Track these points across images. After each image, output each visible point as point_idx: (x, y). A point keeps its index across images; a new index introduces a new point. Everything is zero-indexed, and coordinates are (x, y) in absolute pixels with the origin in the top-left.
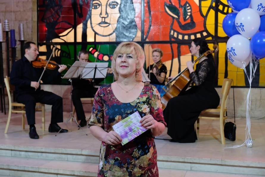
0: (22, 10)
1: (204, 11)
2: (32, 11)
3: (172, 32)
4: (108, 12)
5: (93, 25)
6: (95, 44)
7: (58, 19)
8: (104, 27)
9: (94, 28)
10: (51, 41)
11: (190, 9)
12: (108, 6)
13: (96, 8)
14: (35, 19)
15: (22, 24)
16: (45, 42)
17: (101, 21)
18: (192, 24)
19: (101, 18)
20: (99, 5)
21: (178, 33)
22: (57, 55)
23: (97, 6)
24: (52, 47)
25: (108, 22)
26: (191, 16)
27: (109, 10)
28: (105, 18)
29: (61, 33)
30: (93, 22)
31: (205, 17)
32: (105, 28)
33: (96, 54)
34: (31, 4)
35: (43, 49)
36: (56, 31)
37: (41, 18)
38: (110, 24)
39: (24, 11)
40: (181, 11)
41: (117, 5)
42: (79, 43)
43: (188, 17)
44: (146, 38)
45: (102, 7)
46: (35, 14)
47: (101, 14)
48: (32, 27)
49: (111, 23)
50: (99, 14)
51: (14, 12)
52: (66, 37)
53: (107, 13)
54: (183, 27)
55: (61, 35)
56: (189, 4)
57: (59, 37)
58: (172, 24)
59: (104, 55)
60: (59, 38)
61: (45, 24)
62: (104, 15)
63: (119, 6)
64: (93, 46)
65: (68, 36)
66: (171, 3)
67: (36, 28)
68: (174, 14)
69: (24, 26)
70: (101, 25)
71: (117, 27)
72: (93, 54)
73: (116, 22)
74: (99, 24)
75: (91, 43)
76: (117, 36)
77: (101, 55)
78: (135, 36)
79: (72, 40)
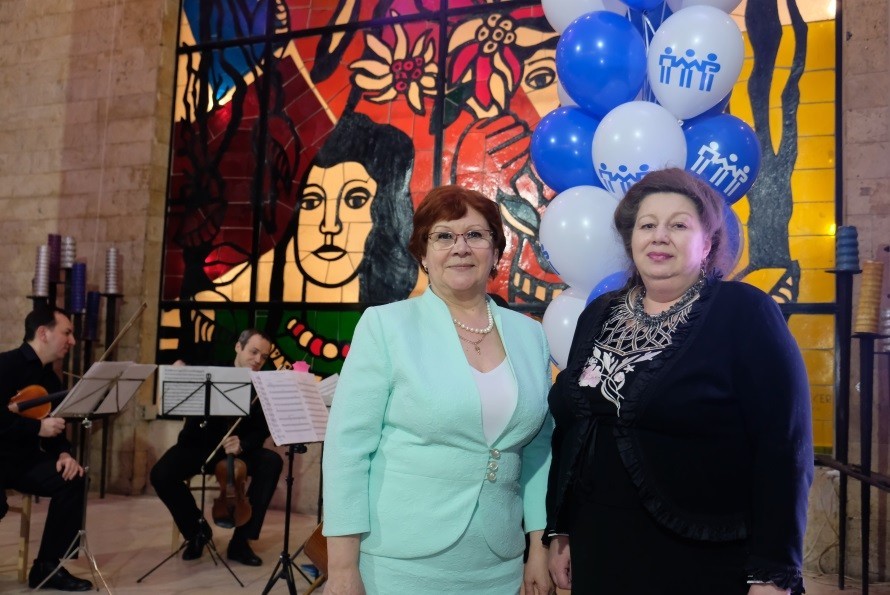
0: (124, 213)
2: (149, 215)
3: (517, 277)
4: (342, 218)
5: (301, 256)
6: (303, 309)
7: (214, 237)
8: (330, 260)
9: (303, 264)
10: (191, 299)
12: (343, 202)
13: (311, 206)
14: (158, 236)
15: (112, 250)
16: (178, 299)
17: (321, 244)
19: (323, 236)
20: (320, 199)
21: (535, 282)
22: (204, 338)
23: (313, 200)
24: (193, 313)
25: (342, 246)
27: (347, 213)
28: (333, 234)
29: (218, 275)
30: (300, 247)
32: (332, 263)
33: (305, 338)
34: (148, 196)
35: (172, 319)
36: (207, 269)
37: (172, 236)
38: (345, 252)
39: (129, 215)
41: (367, 199)
42: (263, 305)
45: (328, 202)
46: (159, 224)
47: (323, 223)
48: (145, 257)
49: (347, 250)
50: (319, 223)
51: (102, 217)
52: (229, 287)
53: (338, 222)
55: (218, 281)
57: (212, 287)
58: (517, 254)
59: (326, 342)
60: (214, 291)
61: (182, 251)
62: (331, 226)
63: (371, 200)
64: (298, 314)
65: (235, 285)
66: (516, 191)
67: (159, 260)
68: (525, 223)
69: (127, 255)
70: (322, 254)
71: (364, 261)
72: (297, 338)
73: (362, 248)
74: (315, 253)
75: (292, 306)
76: (362, 286)
77: (319, 342)
78: (413, 287)
79: (245, 297)
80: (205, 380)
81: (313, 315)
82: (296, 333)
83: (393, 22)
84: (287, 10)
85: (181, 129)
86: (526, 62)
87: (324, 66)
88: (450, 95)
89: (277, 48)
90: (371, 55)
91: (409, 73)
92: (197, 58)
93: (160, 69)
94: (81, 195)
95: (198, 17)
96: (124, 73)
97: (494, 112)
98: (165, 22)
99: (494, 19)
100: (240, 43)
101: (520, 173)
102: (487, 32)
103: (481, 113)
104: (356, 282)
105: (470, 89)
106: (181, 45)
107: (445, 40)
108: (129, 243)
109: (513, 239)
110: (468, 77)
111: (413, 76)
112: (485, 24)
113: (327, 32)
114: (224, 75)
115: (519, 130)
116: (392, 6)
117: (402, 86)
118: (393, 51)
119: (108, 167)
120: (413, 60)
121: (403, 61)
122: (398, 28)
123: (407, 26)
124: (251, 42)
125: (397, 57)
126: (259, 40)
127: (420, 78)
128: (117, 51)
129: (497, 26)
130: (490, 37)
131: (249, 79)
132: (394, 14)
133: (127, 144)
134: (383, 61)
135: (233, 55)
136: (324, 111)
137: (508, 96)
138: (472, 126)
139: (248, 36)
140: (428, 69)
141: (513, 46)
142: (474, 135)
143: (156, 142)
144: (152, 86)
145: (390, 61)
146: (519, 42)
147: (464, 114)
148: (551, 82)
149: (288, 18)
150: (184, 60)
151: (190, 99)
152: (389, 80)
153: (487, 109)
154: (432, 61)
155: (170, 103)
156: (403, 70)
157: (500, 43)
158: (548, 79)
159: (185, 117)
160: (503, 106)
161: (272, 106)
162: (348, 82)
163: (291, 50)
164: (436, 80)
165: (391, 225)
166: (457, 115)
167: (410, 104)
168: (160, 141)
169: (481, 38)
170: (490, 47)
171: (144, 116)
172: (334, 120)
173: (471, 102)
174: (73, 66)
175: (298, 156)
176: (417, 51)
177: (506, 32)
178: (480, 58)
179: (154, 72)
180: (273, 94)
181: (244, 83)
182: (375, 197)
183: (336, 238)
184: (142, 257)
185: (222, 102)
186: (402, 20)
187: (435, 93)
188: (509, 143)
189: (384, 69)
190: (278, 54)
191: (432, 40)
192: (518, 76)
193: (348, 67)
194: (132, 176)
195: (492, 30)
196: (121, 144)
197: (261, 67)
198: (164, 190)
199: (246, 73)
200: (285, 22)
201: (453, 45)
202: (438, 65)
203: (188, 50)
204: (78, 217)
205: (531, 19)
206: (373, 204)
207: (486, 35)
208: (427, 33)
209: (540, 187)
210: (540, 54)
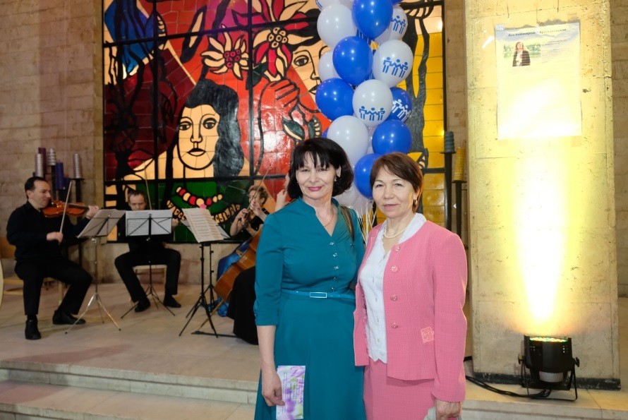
0: (80, 135)
2: (95, 136)
4: (202, 134)
5: (181, 154)
6: (184, 182)
7: (132, 146)
8: (197, 156)
9: (183, 159)
10: (122, 179)
11: (319, 126)
12: (202, 125)
13: (185, 128)
14: (100, 147)
15: (76, 155)
16: (114, 180)
17: (192, 148)
19: (193, 144)
20: (190, 124)
23: (186, 125)
24: (124, 187)
25: (203, 148)
26: (320, 137)
27: (204, 131)
28: (198, 143)
29: (137, 166)
30: (181, 150)
32: (198, 158)
33: (186, 197)
34: (93, 126)
35: (112, 190)
36: (129, 163)
37: (108, 146)
38: (205, 152)
39: (83, 136)
40: (307, 129)
41: (215, 124)
44: (257, 171)
45: (194, 126)
46: (100, 140)
47: (192, 137)
48: (94, 158)
49: (206, 150)
50: (190, 136)
51: (68, 137)
52: (143, 172)
53: (200, 136)
55: (136, 169)
56: (317, 119)
57: (133, 173)
59: (197, 198)
60: (134, 174)
61: (114, 154)
62: (196, 138)
63: (217, 124)
64: (182, 184)
65: (146, 171)
66: (291, 118)
67: (102, 159)
68: (297, 134)
69: (83, 157)
70: (193, 153)
71: (215, 156)
72: (182, 197)
73: (214, 149)
74: (189, 153)
75: (178, 180)
76: (215, 169)
77: (194, 198)
78: (242, 168)
79: (152, 177)
80: (148, 217)
81: (189, 185)
82: (181, 194)
83: (223, 31)
84: (164, 24)
85: (108, 89)
86: (294, 52)
87: (187, 54)
88: (255, 70)
89: (160, 44)
90: (212, 49)
91: (233, 58)
92: (115, 50)
93: (94, 56)
94: (52, 126)
95: (113, 27)
96: (73, 58)
97: (278, 78)
98: (95, 30)
99: (276, 30)
100: (140, 41)
101: (293, 109)
102: (273, 37)
103: (272, 79)
104: (211, 167)
105: (266, 66)
106: (105, 42)
107: (251, 41)
108: (84, 151)
109: (291, 142)
110: (264, 60)
111: (236, 60)
112: (272, 33)
113: (188, 36)
114: (131, 59)
115: (292, 87)
116: (223, 22)
117: (230, 65)
118: (224, 47)
119: (69, 109)
120: (235, 51)
121: (230, 52)
122: (226, 34)
123: (230, 33)
124: (145, 41)
125: (226, 50)
126: (150, 40)
127: (239, 61)
128: (68, 46)
129: (278, 33)
130: (275, 40)
131: (146, 61)
132: (224, 27)
133: (79, 97)
134: (219, 51)
135: (135, 48)
136: (188, 78)
137: (285, 70)
138: (268, 85)
139: (143, 38)
140: (243, 56)
141: (287, 44)
142: (269, 90)
143: (95, 96)
144: (91, 65)
145: (223, 51)
146: (289, 42)
147: (263, 78)
148: (307, 62)
149: (165, 28)
150: (107, 51)
151: (113, 72)
152: (223, 62)
153: (275, 77)
154: (245, 52)
155: (101, 75)
156: (230, 56)
157: (280, 43)
158: (305, 61)
159: (110, 82)
160: (283, 75)
161: (160, 76)
162: (201, 62)
163: (168, 45)
164: (248, 62)
165: (228, 137)
166: (260, 80)
167: (234, 74)
168: (97, 95)
169: (270, 40)
170: (275, 44)
171: (87, 82)
172: (195, 83)
173: (267, 73)
174: (41, 54)
175: (176, 102)
176: (237, 47)
177: (283, 37)
178: (270, 51)
179: (91, 57)
180: (159, 68)
181: (143, 63)
182: (219, 123)
183: (199, 144)
184: (92, 158)
185: (131, 74)
186: (228, 30)
187: (247, 68)
188: (287, 94)
189: (220, 56)
190: (161, 47)
191: (245, 41)
192: (290, 59)
193: (201, 55)
194: (83, 115)
195: (275, 36)
196: (75, 97)
197: (152, 54)
198: (102, 122)
199: (144, 58)
200: (163, 31)
201: (255, 44)
202: (248, 54)
203: (109, 45)
204: (53, 138)
205: (295, 30)
206: (218, 126)
207: (273, 39)
208: (242, 37)
209: (304, 116)
210: (301, 48)
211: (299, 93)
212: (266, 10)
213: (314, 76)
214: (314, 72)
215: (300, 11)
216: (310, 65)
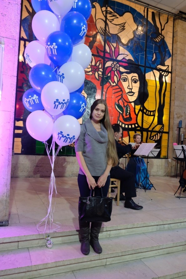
1: (137, 111)
3: (119, 122)
11: (130, 109)
16: (22, 118)
18: (130, 118)
21: (122, 123)
26: (130, 113)
31: (137, 115)
40: (125, 109)
43: (128, 113)
54: (125, 120)
56: (129, 106)
58: (119, 117)
85: (22, 64)
86: (122, 75)
88: (105, 78)
91: (95, 69)
92: (27, 43)
97: (115, 84)
99: (115, 63)
101: (120, 99)
102: (114, 65)
103: (112, 84)
104: (81, 119)
105: (110, 77)
107: (104, 64)
110: (109, 75)
112: (113, 63)
117: (94, 72)
120: (97, 66)
121: (94, 66)
122: (93, 57)
123: (95, 57)
125: (92, 64)
127: (98, 71)
130: (114, 67)
132: (92, 53)
137: (118, 82)
138: (110, 86)
140: (100, 70)
141: (119, 70)
146: (120, 70)
148: (126, 81)
150: (22, 42)
152: (90, 70)
153: (113, 83)
154: (101, 68)
157: (116, 69)
158: (126, 80)
159: (23, 61)
164: (102, 73)
166: (107, 83)
167: (95, 77)
169: (112, 66)
170: (114, 69)
173: (110, 80)
176: (98, 64)
177: (118, 67)
178: (112, 71)
182: (87, 98)
186: (94, 55)
187: (102, 76)
191: (101, 63)
195: (115, 65)
201: (106, 66)
202: (102, 69)
203: (24, 40)
205: (123, 66)
207: (113, 66)
208: (100, 61)
209: (124, 103)
210: (124, 74)
211: (122, 93)
212: (111, 52)
213: (129, 87)
214: (129, 86)
215: (125, 58)
216: (127, 82)
